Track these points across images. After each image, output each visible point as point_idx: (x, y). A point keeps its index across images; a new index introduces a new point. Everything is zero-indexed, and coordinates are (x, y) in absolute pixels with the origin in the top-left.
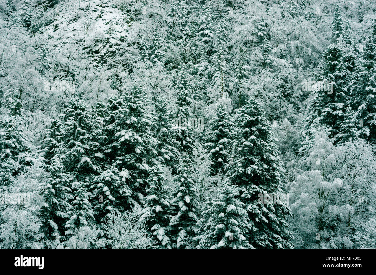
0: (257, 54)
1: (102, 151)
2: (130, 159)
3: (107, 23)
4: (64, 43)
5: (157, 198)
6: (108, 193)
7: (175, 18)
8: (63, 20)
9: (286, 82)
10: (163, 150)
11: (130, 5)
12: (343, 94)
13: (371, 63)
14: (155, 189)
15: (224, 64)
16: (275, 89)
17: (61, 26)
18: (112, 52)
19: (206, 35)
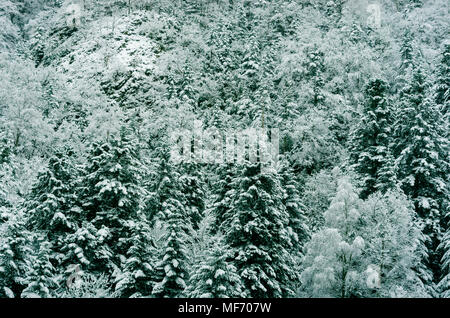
0: (306, 89)
1: (80, 205)
2: (112, 215)
3: (132, 54)
4: (79, 77)
5: (139, 261)
6: (80, 255)
7: (214, 47)
8: (81, 50)
9: (342, 122)
10: (165, 204)
11: (162, 32)
12: (386, 136)
13: (420, 97)
14: (137, 250)
15: (267, 101)
16: (327, 130)
17: (77, 58)
18: (134, 88)
19: (250, 67)
